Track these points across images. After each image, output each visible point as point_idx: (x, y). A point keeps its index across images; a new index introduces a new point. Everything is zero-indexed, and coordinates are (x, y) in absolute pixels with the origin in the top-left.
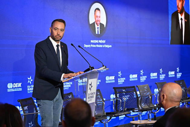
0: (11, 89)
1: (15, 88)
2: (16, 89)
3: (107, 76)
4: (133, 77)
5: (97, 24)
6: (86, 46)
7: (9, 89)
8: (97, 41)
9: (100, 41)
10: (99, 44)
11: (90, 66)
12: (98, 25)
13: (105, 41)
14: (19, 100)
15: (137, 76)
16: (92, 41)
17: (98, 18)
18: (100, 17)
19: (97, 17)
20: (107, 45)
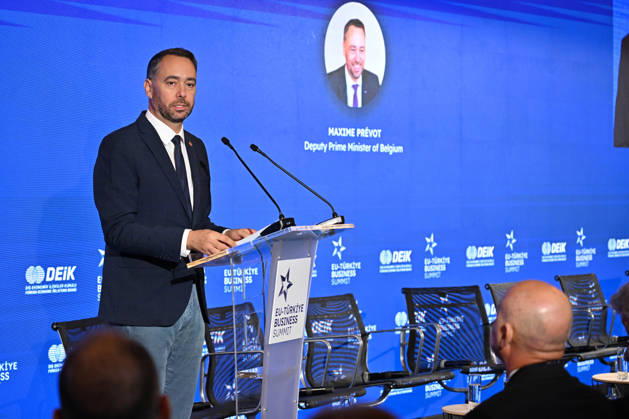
0: (39, 287)
1: (54, 282)
2: (55, 286)
3: (386, 249)
4: (479, 255)
5: (351, 73)
6: (310, 146)
7: (31, 285)
8: (350, 132)
9: (363, 132)
10: (358, 140)
11: (281, 216)
12: (356, 78)
13: (380, 131)
14: (57, 324)
15: (493, 252)
16: (332, 132)
17: (358, 52)
18: (362, 50)
19: (353, 48)
20: (385, 145)
